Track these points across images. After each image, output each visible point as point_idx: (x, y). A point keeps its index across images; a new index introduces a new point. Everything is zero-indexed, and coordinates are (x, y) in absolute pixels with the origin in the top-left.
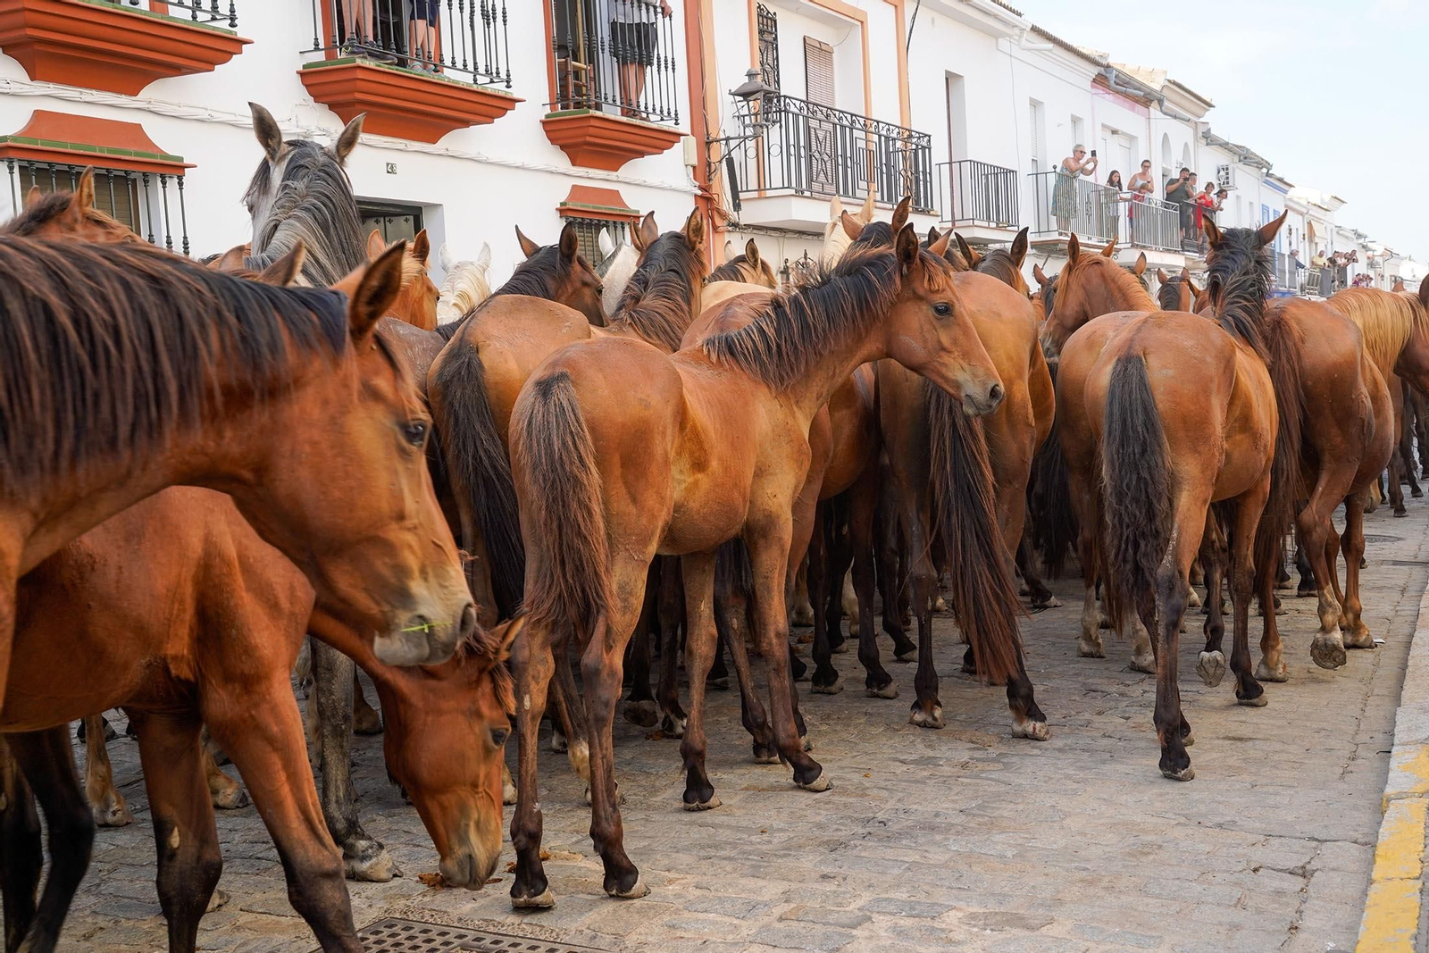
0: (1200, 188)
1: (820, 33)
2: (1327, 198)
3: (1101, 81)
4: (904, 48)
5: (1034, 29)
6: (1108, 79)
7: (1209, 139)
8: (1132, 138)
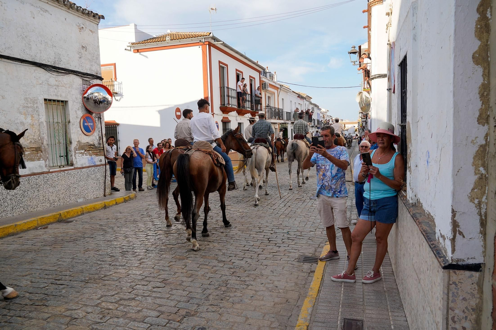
0: (310, 111)
1: (269, 95)
2: (326, 110)
3: (298, 97)
4: (278, 96)
5: (293, 92)
6: (300, 96)
7: (311, 103)
8: (301, 104)
